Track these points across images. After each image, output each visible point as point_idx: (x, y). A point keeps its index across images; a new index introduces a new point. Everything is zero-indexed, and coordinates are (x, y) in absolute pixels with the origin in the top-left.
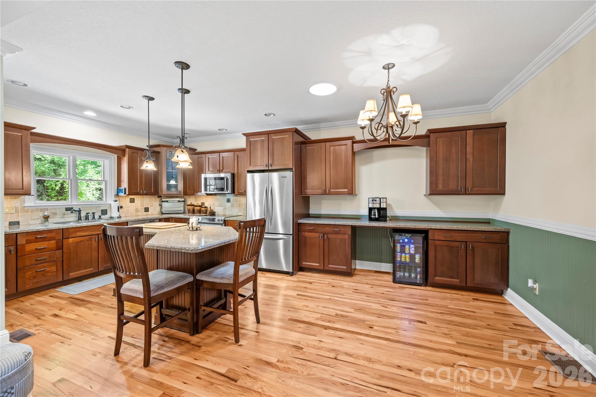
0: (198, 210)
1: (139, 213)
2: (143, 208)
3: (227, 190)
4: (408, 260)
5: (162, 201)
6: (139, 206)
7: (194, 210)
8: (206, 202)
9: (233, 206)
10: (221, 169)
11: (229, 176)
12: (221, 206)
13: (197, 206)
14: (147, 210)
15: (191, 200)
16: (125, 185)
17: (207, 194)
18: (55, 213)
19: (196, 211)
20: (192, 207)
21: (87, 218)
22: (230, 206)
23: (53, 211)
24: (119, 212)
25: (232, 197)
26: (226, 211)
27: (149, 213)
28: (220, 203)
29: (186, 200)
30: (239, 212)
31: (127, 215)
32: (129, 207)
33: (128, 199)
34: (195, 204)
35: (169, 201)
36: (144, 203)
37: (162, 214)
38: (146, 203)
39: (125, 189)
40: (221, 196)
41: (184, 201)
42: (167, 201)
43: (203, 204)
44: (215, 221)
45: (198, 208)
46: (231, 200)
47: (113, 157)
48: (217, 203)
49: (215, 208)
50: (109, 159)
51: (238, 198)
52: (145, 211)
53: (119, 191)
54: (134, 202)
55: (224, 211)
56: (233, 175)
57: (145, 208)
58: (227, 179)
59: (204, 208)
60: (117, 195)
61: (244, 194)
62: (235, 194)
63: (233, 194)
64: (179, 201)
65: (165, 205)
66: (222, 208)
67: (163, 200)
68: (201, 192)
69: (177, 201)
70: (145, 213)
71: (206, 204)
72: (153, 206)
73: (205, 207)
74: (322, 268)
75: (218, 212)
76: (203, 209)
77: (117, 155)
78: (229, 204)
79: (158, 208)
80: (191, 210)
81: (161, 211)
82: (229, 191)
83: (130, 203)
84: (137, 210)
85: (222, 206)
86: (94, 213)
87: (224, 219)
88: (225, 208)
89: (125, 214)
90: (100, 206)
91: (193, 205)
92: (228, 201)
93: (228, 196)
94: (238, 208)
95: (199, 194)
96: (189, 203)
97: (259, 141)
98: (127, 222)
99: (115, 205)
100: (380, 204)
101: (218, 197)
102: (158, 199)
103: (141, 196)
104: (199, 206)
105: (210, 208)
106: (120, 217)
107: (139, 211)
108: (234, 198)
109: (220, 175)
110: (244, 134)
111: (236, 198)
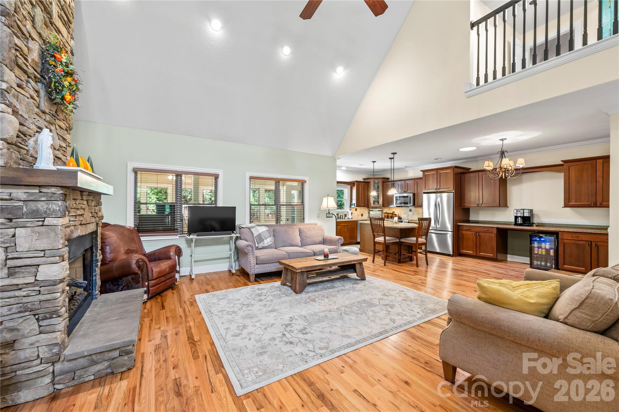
1: (359, 217)
3: (409, 204)
4: (544, 253)
5: (370, 211)
6: (359, 213)
7: (388, 216)
8: (396, 211)
9: (413, 214)
10: (406, 190)
11: (411, 195)
13: (390, 214)
14: (362, 215)
15: (386, 210)
16: (354, 201)
17: (397, 206)
19: (389, 217)
20: (387, 214)
21: (340, 218)
25: (413, 208)
27: (363, 217)
28: (405, 212)
31: (355, 217)
32: (355, 213)
33: (355, 209)
34: (389, 212)
38: (362, 211)
39: (355, 203)
40: (406, 208)
41: (382, 211)
42: (372, 211)
43: (394, 212)
44: (403, 222)
45: (391, 215)
46: (413, 210)
47: (349, 187)
48: (403, 212)
49: (401, 215)
50: (347, 189)
53: (351, 205)
54: (357, 211)
56: (414, 194)
58: (410, 197)
59: (395, 215)
60: (350, 207)
61: (421, 206)
63: (414, 207)
64: (379, 211)
65: (371, 212)
66: (406, 215)
67: (370, 210)
68: (393, 205)
70: (361, 217)
71: (396, 213)
72: (365, 213)
74: (475, 255)
76: (393, 215)
77: (350, 186)
78: (411, 213)
79: (368, 214)
80: (386, 216)
81: (369, 216)
82: (412, 204)
83: (355, 211)
84: (358, 215)
86: (342, 216)
87: (408, 221)
88: (408, 216)
90: (344, 213)
91: (388, 213)
92: (411, 211)
93: (410, 208)
94: (417, 215)
95: (392, 206)
96: (385, 212)
97: (431, 175)
98: (357, 221)
99: (350, 212)
100: (524, 213)
101: (403, 208)
102: (368, 209)
103: (361, 207)
104: (391, 214)
105: (398, 214)
106: (352, 218)
109: (405, 195)
110: (421, 171)
111: (416, 209)
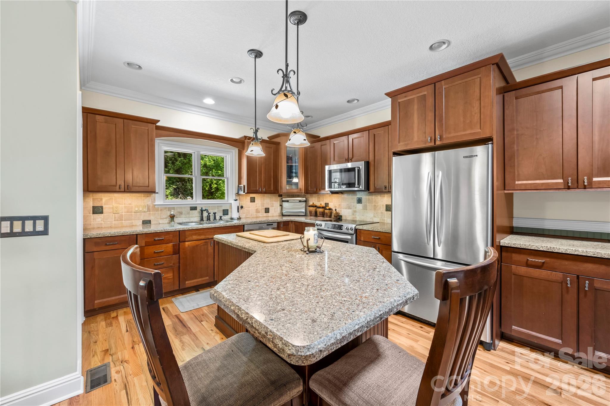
0: (321, 213)
1: (260, 215)
2: (263, 209)
3: (358, 186)
5: (283, 201)
6: (259, 206)
7: (316, 212)
8: (330, 202)
9: (365, 208)
10: (351, 156)
11: (361, 165)
12: (349, 208)
13: (320, 207)
14: (267, 210)
15: (314, 200)
16: (244, 182)
17: (333, 193)
18: (181, 213)
19: (318, 213)
20: (315, 208)
21: (208, 218)
22: (361, 208)
23: (179, 210)
24: (238, 213)
25: (364, 196)
26: (356, 215)
27: (269, 214)
28: (348, 204)
29: (308, 200)
30: (375, 217)
31: (248, 216)
32: (250, 208)
33: (248, 199)
34: (318, 204)
35: (289, 201)
36: (264, 203)
37: (283, 215)
38: (266, 203)
39: (244, 186)
40: (350, 195)
41: (306, 201)
42: (288, 201)
43: (327, 204)
44: (342, 230)
45: (321, 210)
46: (363, 201)
47: (234, 151)
48: (344, 204)
49: (341, 210)
50: (230, 154)
51: (373, 197)
52: (265, 212)
53: (239, 188)
54: (255, 202)
55: (353, 214)
56: (368, 165)
57: (265, 208)
58: (359, 171)
59: (328, 210)
60: (238, 194)
62: (370, 191)
63: (366, 193)
64: (300, 201)
65: (285, 204)
66: (350, 210)
67: (284, 199)
68: (324, 189)
69: (298, 201)
70: (265, 214)
71: (331, 206)
72: (273, 206)
73: (330, 209)
75: (346, 216)
76: (326, 211)
77: (238, 149)
78: (360, 206)
79: (279, 208)
80: (313, 213)
81: (282, 212)
82: (362, 187)
83: (251, 202)
84: (257, 211)
85: (351, 209)
86: (215, 214)
87: (355, 227)
88: (355, 211)
89: (246, 215)
90: (222, 206)
91: (316, 206)
92: (359, 201)
93: (359, 195)
94: (373, 211)
95: (322, 192)
96: (311, 203)
97: (416, 98)
98: (244, 225)
99: (235, 205)
101: (345, 196)
102: (279, 198)
103: (262, 195)
104: (323, 208)
105: (336, 210)
106: (239, 219)
107: (259, 211)
108: (367, 197)
109: (349, 165)
110: (387, 94)
111: (370, 197)
